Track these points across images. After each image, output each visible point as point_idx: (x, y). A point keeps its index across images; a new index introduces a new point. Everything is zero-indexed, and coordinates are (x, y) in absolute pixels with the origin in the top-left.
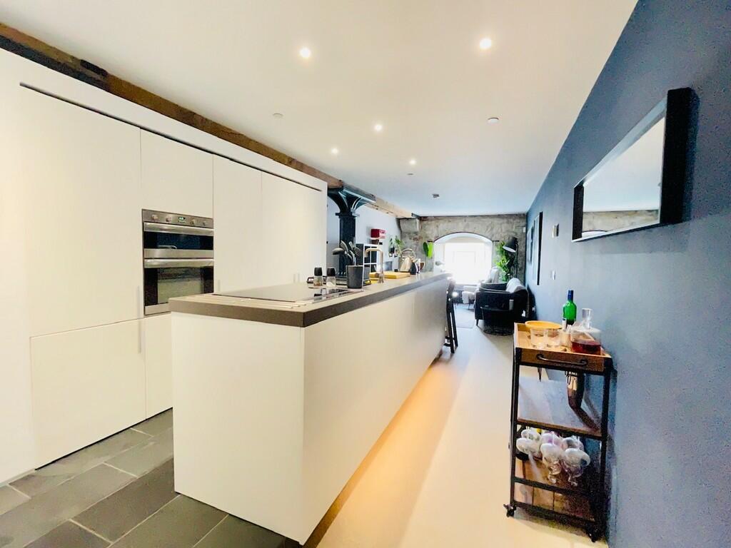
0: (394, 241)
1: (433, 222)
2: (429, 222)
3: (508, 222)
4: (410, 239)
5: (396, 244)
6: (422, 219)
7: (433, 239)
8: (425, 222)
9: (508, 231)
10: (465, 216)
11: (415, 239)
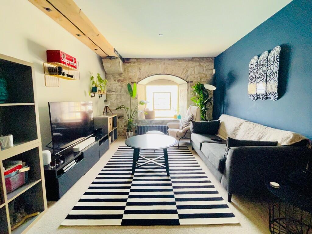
0: (95, 79)
1: (136, 64)
2: (132, 65)
3: (200, 65)
4: (115, 81)
5: (98, 83)
6: (125, 60)
7: (136, 81)
8: (128, 65)
9: (199, 73)
10: (165, 59)
11: (119, 81)
